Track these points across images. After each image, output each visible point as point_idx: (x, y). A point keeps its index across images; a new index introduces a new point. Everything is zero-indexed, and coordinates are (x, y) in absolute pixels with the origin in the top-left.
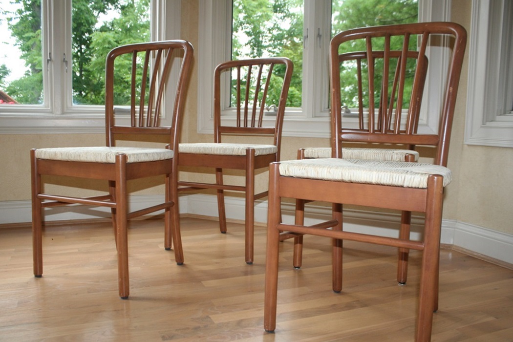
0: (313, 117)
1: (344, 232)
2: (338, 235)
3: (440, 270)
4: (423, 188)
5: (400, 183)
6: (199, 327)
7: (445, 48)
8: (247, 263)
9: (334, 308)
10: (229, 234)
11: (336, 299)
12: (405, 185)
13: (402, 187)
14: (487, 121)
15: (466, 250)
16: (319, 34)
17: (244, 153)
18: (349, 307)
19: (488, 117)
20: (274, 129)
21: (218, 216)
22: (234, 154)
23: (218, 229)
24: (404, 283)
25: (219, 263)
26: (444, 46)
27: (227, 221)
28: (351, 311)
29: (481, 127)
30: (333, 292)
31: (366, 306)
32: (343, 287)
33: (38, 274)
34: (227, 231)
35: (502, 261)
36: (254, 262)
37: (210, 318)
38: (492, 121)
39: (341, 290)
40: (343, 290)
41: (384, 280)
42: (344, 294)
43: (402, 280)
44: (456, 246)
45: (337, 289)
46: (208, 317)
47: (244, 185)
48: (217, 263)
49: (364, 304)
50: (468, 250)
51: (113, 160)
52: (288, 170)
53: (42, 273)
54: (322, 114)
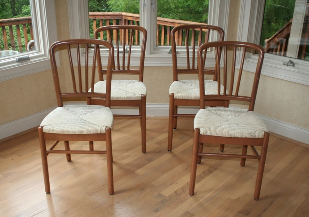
0: (150, 54)
4: (262, 138)
5: (254, 137)
6: (163, 201)
8: (143, 153)
12: (256, 138)
14: (247, 58)
16: (152, 3)
17: (141, 99)
20: (138, 71)
22: (135, 99)
25: (128, 156)
36: (146, 152)
37: (161, 194)
38: (249, 58)
51: (105, 132)
52: (205, 133)
53: (50, 191)
54: (155, 51)
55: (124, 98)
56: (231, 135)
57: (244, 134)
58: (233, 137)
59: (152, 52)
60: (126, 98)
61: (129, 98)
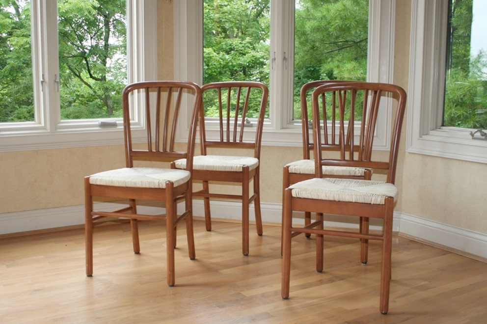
0: (281, 129)
1: (325, 230)
2: (321, 232)
3: (392, 252)
4: (382, 205)
5: (369, 202)
6: (238, 300)
7: (389, 98)
8: (244, 255)
9: (321, 282)
10: (214, 231)
11: (320, 277)
12: (372, 203)
13: (370, 204)
14: (423, 135)
15: (409, 235)
16: (285, 58)
17: (241, 170)
18: (331, 281)
19: (423, 132)
20: (254, 144)
21: (204, 216)
22: (233, 170)
23: (204, 228)
24: (366, 263)
25: (222, 256)
26: (388, 96)
27: (212, 220)
28: (333, 283)
29: (419, 139)
30: (316, 272)
31: (342, 279)
32: (324, 268)
33: (90, 274)
34: (212, 229)
35: (436, 243)
36: (249, 254)
37: (241, 294)
38: (427, 134)
39: (322, 270)
40: (324, 270)
41: (350, 262)
42: (325, 273)
43: (364, 261)
44: (401, 233)
45: (320, 270)
46: (239, 293)
47: (241, 195)
48: (220, 256)
49: (341, 278)
50: (411, 236)
51: (164, 187)
52: (298, 194)
53: (92, 273)
54: (288, 126)
55: (219, 167)
56: (334, 197)
57: (354, 196)
58: (337, 199)
59: (284, 126)
60: (221, 167)
61: (225, 167)
